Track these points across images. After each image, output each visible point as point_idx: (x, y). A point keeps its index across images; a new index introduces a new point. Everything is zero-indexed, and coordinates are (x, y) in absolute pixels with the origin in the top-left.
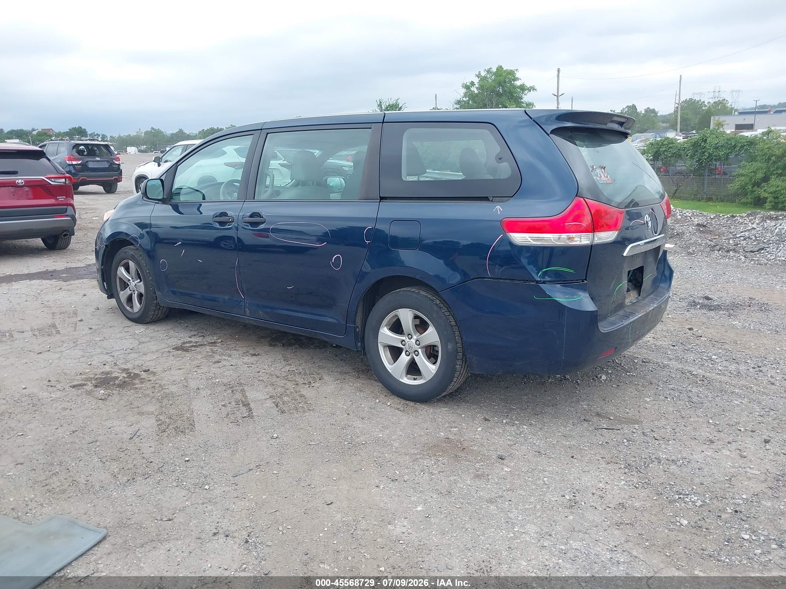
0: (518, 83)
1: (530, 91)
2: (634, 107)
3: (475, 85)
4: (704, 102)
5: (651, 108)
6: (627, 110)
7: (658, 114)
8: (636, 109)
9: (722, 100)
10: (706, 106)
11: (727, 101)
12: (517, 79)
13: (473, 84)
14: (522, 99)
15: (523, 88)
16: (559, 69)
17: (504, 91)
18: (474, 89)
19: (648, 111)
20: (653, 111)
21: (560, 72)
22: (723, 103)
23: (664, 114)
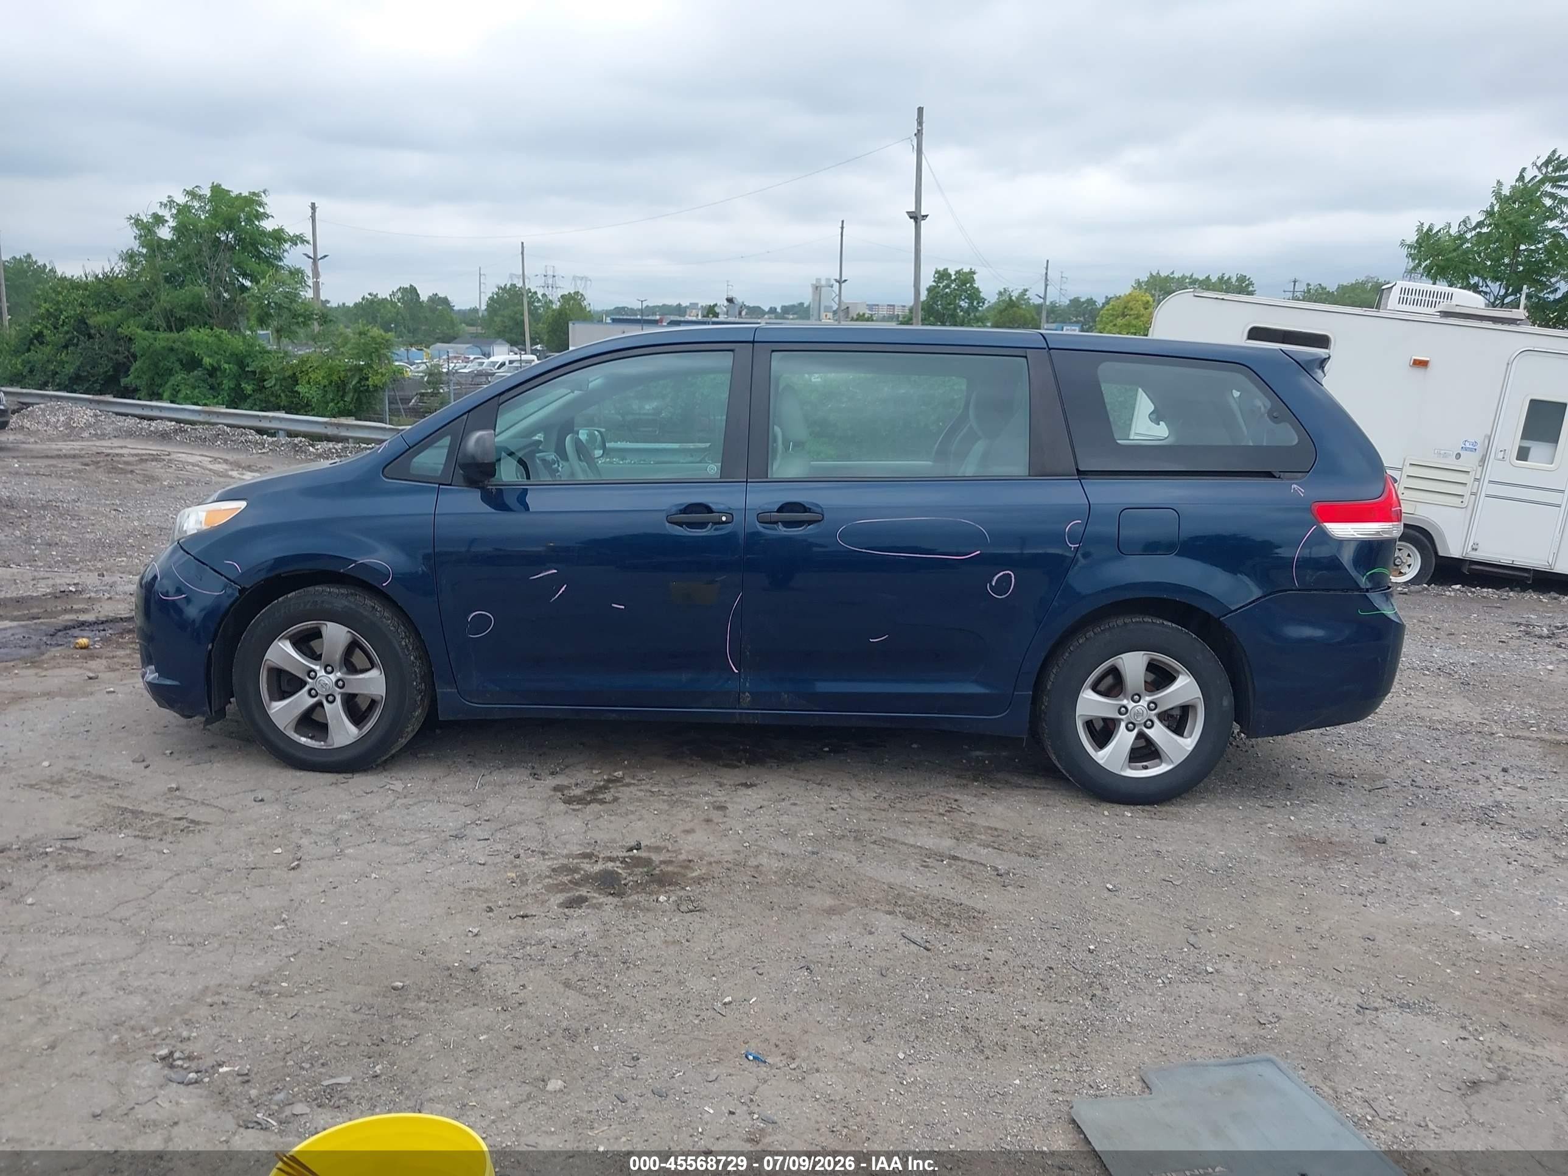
0: (268, 225)
1: (296, 244)
2: (413, 290)
3: (167, 221)
4: (536, 293)
5: (442, 295)
6: (400, 295)
7: (455, 308)
8: (418, 295)
9: (575, 293)
10: (539, 301)
11: (582, 295)
12: (266, 216)
13: (159, 220)
14: (281, 259)
15: (278, 236)
16: (313, 204)
17: (239, 240)
18: (165, 233)
19: (435, 299)
20: (445, 301)
21: (317, 210)
22: (575, 300)
23: (464, 307)
